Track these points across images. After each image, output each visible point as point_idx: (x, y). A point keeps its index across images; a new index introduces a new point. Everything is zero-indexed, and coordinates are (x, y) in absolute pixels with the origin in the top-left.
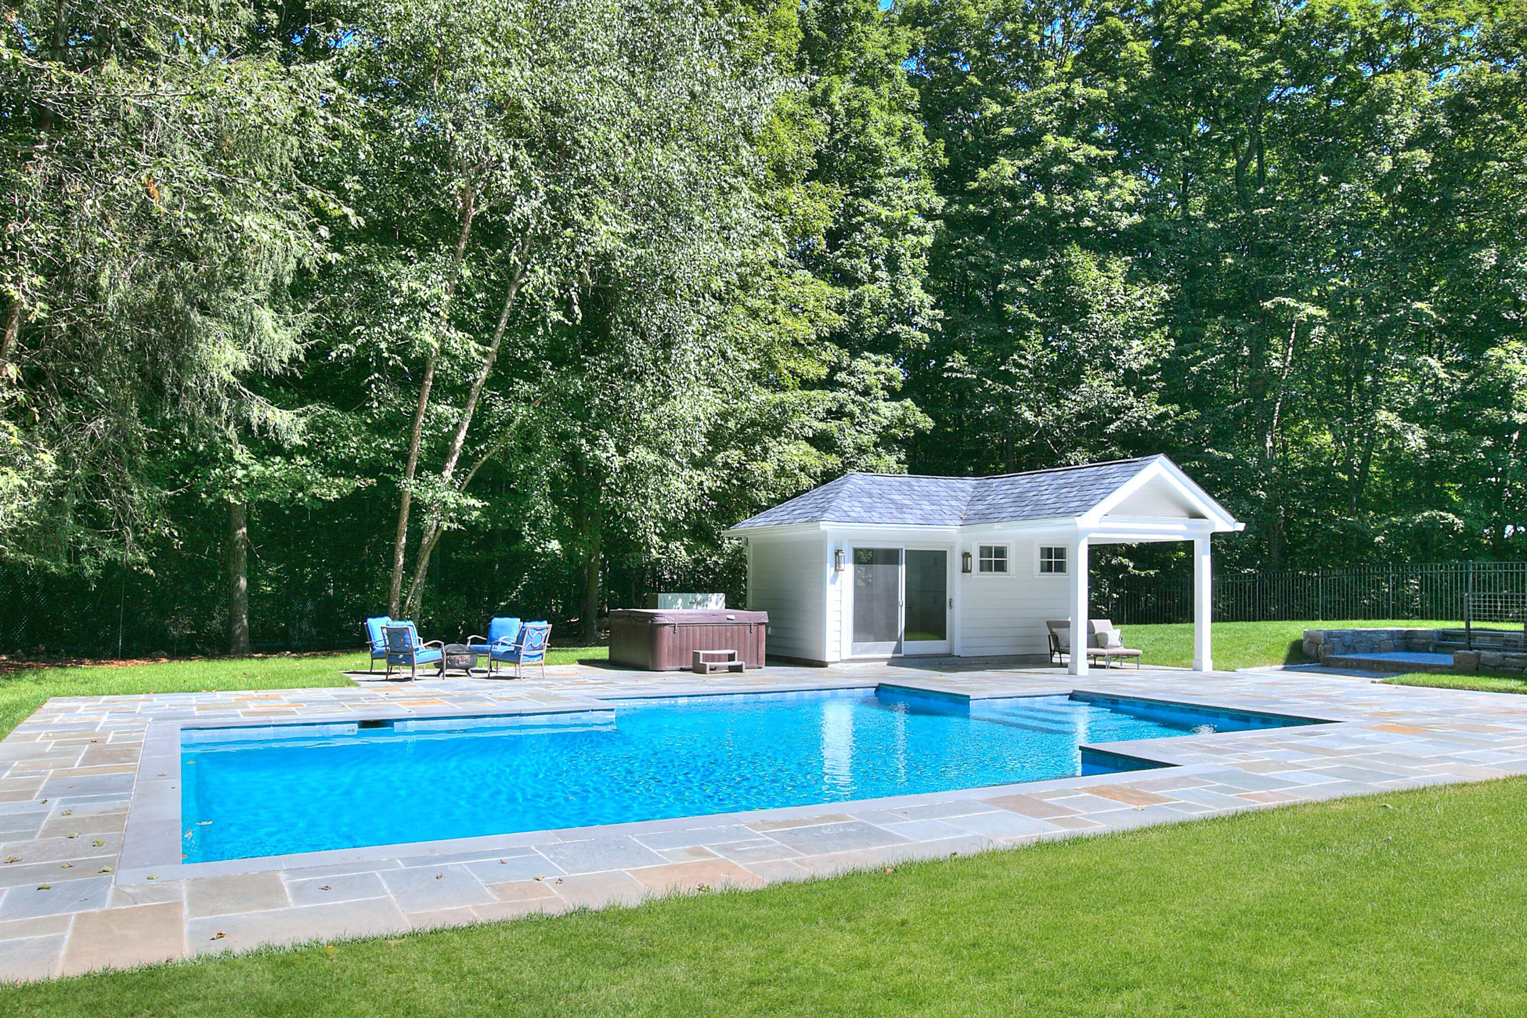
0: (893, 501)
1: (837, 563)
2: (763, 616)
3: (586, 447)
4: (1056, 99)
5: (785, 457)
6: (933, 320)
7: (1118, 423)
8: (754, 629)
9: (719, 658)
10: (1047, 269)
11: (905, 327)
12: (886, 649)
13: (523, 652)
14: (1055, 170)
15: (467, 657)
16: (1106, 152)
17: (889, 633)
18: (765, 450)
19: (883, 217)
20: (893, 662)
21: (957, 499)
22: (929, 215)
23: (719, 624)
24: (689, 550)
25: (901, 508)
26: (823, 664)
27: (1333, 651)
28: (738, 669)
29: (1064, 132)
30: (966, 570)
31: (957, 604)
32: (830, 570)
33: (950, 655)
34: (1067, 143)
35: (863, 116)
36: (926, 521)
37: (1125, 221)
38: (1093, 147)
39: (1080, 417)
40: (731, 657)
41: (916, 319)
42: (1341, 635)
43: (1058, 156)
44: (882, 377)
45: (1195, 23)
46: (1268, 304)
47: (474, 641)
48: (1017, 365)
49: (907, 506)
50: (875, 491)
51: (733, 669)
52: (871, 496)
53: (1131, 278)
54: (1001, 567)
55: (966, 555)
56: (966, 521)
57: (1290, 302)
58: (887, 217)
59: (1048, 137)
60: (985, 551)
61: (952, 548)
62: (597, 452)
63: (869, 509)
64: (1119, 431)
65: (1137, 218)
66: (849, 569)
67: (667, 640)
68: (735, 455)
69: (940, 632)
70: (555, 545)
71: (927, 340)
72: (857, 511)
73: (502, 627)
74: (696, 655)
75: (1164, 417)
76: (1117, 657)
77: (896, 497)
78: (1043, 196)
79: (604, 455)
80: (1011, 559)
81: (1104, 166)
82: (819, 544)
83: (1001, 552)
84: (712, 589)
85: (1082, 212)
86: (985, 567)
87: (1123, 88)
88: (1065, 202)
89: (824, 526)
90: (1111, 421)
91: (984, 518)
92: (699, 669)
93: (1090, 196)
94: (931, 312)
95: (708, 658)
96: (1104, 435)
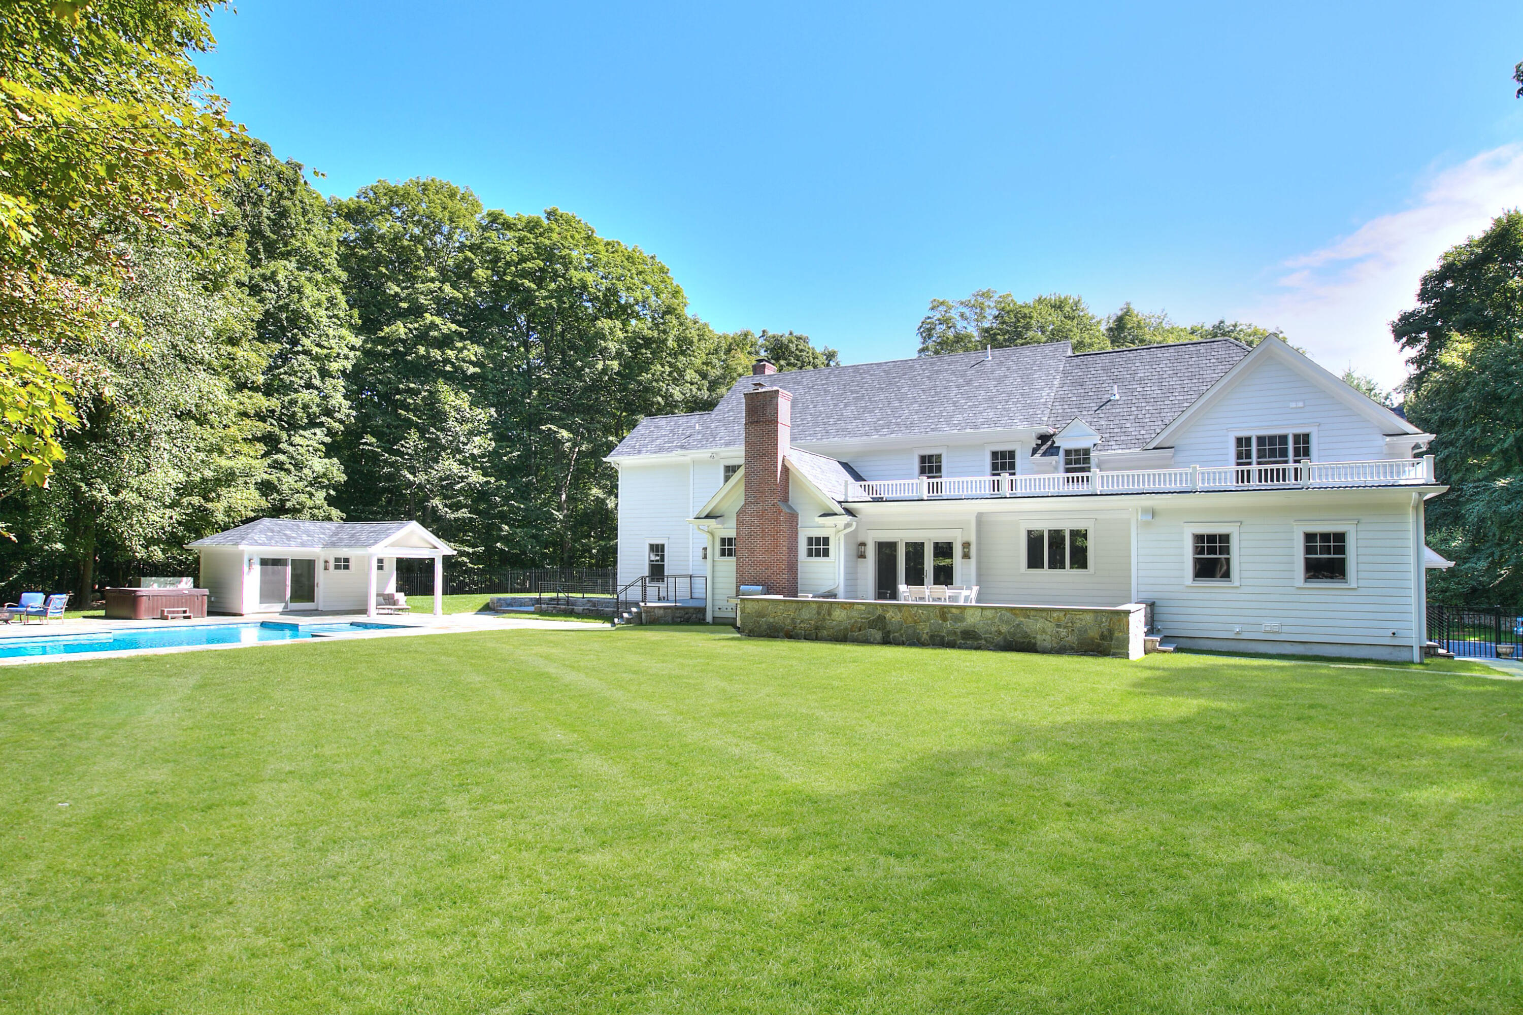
0: (285, 535)
1: (250, 565)
2: (206, 591)
3: (84, 488)
4: (436, 291)
5: (232, 500)
6: (348, 416)
7: (463, 484)
8: (200, 598)
9: (178, 612)
10: (425, 391)
11: (329, 420)
12: (279, 607)
13: (49, 611)
14: (431, 333)
15: (7, 614)
16: (462, 329)
17: (280, 598)
18: (219, 496)
19: (314, 352)
20: (282, 613)
21: (324, 534)
22: (353, 348)
23: (178, 596)
24: (163, 551)
25: (289, 538)
26: (241, 615)
27: (501, 606)
28: (189, 617)
29: (439, 314)
30: (326, 569)
31: (321, 586)
32: (246, 569)
33: (317, 610)
34: (438, 320)
35: (299, 292)
36: (303, 545)
37: (472, 370)
38: (454, 325)
39: (441, 479)
40: (185, 612)
41: (336, 414)
42: (505, 599)
43: (433, 326)
44: (311, 449)
45: (513, 268)
46: (543, 428)
47: (9, 606)
48: (403, 446)
49: (293, 537)
50: (276, 529)
51: (185, 618)
52: (272, 531)
53: (473, 404)
54: (346, 567)
55: (326, 562)
56: (325, 546)
57: (554, 428)
58: (317, 353)
59: (427, 315)
60: (337, 560)
61: (318, 558)
62: (94, 493)
63: (271, 538)
64: (462, 488)
65: (477, 370)
66: (257, 568)
67: (144, 604)
68: (196, 500)
69: (311, 598)
70: (59, 546)
71: (342, 429)
72: (263, 538)
73: (30, 598)
74: (163, 611)
75: (488, 483)
76: (402, 609)
77: (288, 532)
78: (424, 348)
79: (100, 495)
80: (352, 564)
81: (462, 337)
82: (241, 554)
83: (347, 560)
84: (182, 574)
85: (447, 361)
86: (337, 567)
87: (472, 294)
88: (436, 354)
89: (241, 547)
90: (459, 483)
91: (333, 544)
92: (164, 618)
93: (451, 353)
94: (347, 411)
95: (169, 612)
96: (454, 490)
